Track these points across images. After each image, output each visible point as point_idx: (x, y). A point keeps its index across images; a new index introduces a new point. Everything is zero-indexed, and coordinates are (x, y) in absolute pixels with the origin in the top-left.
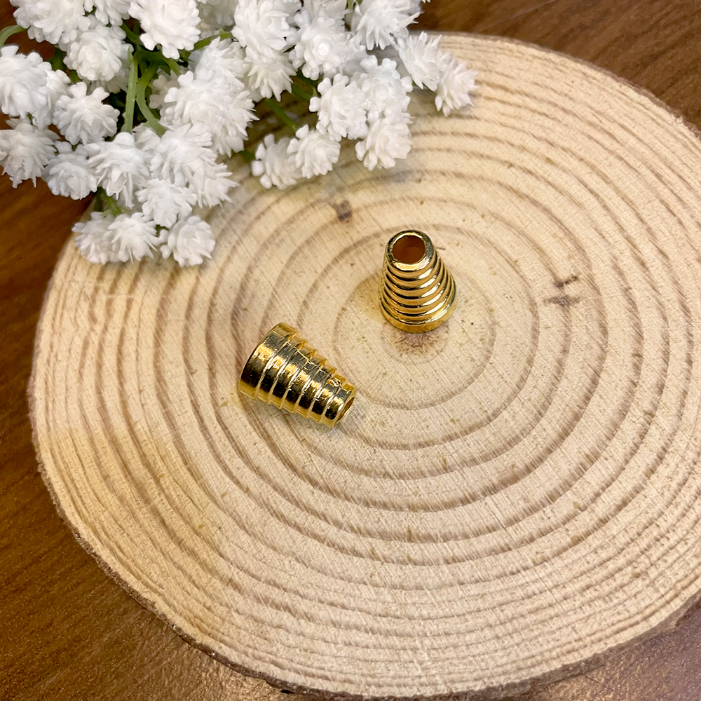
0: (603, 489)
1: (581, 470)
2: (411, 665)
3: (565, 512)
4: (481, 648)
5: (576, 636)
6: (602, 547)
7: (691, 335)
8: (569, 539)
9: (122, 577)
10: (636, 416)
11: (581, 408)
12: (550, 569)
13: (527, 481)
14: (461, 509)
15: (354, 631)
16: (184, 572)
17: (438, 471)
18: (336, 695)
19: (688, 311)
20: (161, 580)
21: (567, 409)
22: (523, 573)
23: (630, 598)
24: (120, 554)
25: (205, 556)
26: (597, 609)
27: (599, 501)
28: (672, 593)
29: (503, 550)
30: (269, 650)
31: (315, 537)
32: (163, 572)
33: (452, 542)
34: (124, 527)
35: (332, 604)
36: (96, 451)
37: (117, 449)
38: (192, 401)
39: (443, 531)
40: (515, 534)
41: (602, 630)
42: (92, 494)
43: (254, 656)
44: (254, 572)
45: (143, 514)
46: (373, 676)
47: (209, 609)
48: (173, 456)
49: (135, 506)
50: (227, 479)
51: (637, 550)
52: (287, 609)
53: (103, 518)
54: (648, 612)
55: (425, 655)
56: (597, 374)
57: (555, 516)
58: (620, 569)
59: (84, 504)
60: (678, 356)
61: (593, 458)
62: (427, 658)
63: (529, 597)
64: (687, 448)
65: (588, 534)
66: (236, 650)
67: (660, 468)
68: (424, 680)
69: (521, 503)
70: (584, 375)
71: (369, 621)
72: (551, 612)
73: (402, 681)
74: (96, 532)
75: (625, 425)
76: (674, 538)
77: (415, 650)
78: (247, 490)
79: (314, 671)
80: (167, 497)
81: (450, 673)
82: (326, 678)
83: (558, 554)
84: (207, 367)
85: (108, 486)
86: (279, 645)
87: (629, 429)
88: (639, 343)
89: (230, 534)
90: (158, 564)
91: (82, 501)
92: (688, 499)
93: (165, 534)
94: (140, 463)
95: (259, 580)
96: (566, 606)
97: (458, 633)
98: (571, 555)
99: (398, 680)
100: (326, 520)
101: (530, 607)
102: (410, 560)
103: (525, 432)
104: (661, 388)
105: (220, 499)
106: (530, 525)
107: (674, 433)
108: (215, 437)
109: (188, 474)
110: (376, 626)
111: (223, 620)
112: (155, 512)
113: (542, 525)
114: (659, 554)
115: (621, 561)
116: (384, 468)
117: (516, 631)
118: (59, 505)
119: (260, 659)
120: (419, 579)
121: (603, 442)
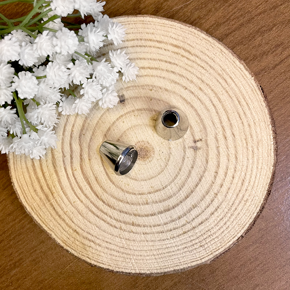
0: (196, 217)
1: (190, 210)
2: (129, 263)
3: (183, 223)
4: (150, 261)
5: (179, 262)
6: (192, 236)
7: (236, 168)
8: (182, 232)
9: (41, 225)
10: (212, 194)
11: (194, 189)
12: (175, 240)
13: (172, 211)
14: (150, 217)
15: (113, 251)
16: (61, 226)
17: (145, 204)
18: (106, 269)
19: (237, 158)
20: (53, 227)
21: (189, 188)
22: (166, 240)
23: (197, 253)
24: (40, 217)
25: (68, 222)
26: (187, 255)
27: (194, 221)
28: (210, 253)
29: (161, 232)
30: (87, 253)
31: (103, 220)
32: (54, 225)
33: (146, 228)
34: (41, 208)
35: (107, 242)
36: (32, 181)
37: (39, 182)
38: (64, 167)
39: (144, 224)
40: (166, 228)
41: (187, 261)
42: (31, 196)
43: (82, 254)
44: (83, 229)
45: (48, 205)
46: (117, 265)
47: (68, 238)
48: (58, 187)
49: (45, 202)
50: (76, 197)
51: (203, 238)
52: (93, 241)
53: (34, 204)
54: (202, 257)
55: (134, 261)
56: (202, 177)
57: (179, 224)
58: (196, 243)
59: (28, 199)
60: (230, 175)
61: (195, 206)
62: (134, 262)
63: (167, 248)
64: (225, 208)
65: (189, 231)
66: (77, 252)
67: (215, 213)
68: (132, 268)
69: (169, 218)
70: (197, 177)
71: (118, 249)
72: (173, 253)
73: (126, 267)
74: (32, 209)
75: (207, 197)
76: (214, 236)
77: (131, 259)
78: (82, 202)
79: (100, 261)
80: (56, 200)
81: (140, 267)
82: (104, 264)
83: (178, 236)
84: (70, 155)
85: (36, 193)
86: (90, 252)
87: (208, 199)
88: (218, 168)
89: (76, 215)
90: (52, 222)
91: (27, 198)
92: (222, 224)
93: (55, 213)
94: (46, 187)
95: (84, 231)
96: (178, 252)
97: (144, 256)
98: (182, 237)
99: (125, 267)
100: (107, 215)
101: (167, 251)
102: (132, 231)
103: (175, 194)
104: (222, 186)
105: (73, 203)
106: (171, 226)
107: (222, 202)
108: (72, 182)
109: (63, 193)
110: (120, 250)
111: (73, 242)
112: (52, 205)
113: (175, 226)
114: (209, 240)
115: (197, 241)
116: (127, 200)
117: (161, 258)
118: (20, 198)
119: (84, 256)
120: (134, 238)
121: (199, 202)
